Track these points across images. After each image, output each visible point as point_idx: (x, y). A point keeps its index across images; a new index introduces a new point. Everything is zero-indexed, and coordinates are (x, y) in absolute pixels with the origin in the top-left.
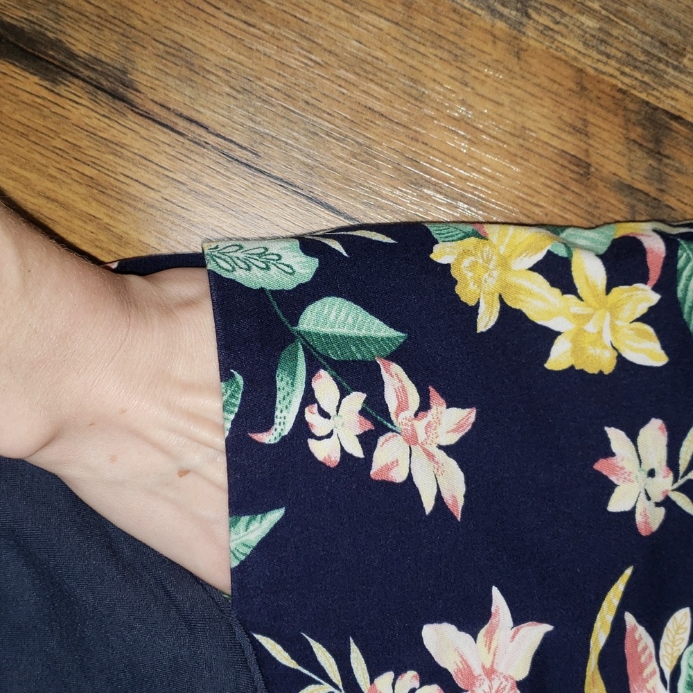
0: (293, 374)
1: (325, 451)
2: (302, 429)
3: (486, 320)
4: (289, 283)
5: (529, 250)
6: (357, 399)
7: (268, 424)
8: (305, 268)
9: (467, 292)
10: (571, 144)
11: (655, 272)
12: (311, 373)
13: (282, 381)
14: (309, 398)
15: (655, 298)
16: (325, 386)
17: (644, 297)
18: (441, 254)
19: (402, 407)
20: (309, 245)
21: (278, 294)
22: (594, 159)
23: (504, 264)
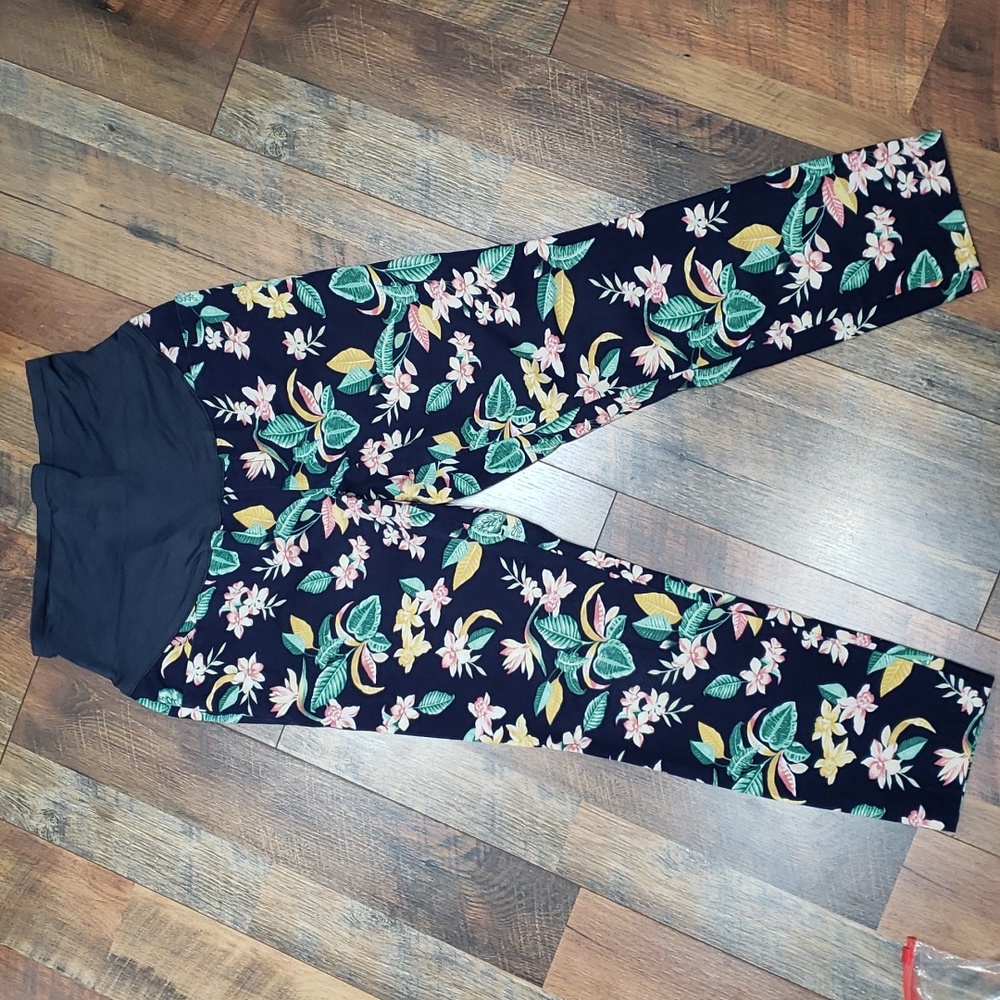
0: (200, 328)
1: (212, 347)
2: (205, 342)
3: (250, 308)
4: (196, 304)
5: (258, 287)
6: (218, 333)
7: (196, 342)
8: (200, 298)
9: (243, 301)
10: (297, 246)
11: (290, 290)
12: (205, 328)
13: (198, 331)
14: (206, 334)
15: (292, 296)
16: (209, 330)
17: (289, 296)
18: (234, 291)
19: (231, 333)
20: (202, 292)
21: (194, 307)
22: (303, 249)
23: (251, 292)
